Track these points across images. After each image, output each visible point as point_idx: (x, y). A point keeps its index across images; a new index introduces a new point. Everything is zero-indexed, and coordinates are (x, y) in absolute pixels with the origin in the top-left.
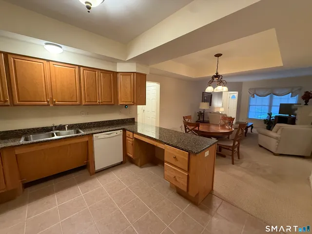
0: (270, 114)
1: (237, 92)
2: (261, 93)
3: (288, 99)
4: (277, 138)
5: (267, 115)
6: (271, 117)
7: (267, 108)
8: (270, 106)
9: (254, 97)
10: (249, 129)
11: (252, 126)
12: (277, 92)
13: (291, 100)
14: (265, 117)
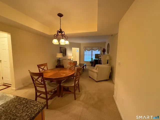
0: (92, 59)
1: (79, 48)
2: (88, 49)
3: (97, 52)
4: (97, 73)
5: (91, 59)
6: (92, 60)
7: (91, 56)
8: (92, 55)
9: (86, 51)
10: (85, 67)
11: (86, 65)
12: (94, 49)
13: (98, 52)
14: (90, 60)
